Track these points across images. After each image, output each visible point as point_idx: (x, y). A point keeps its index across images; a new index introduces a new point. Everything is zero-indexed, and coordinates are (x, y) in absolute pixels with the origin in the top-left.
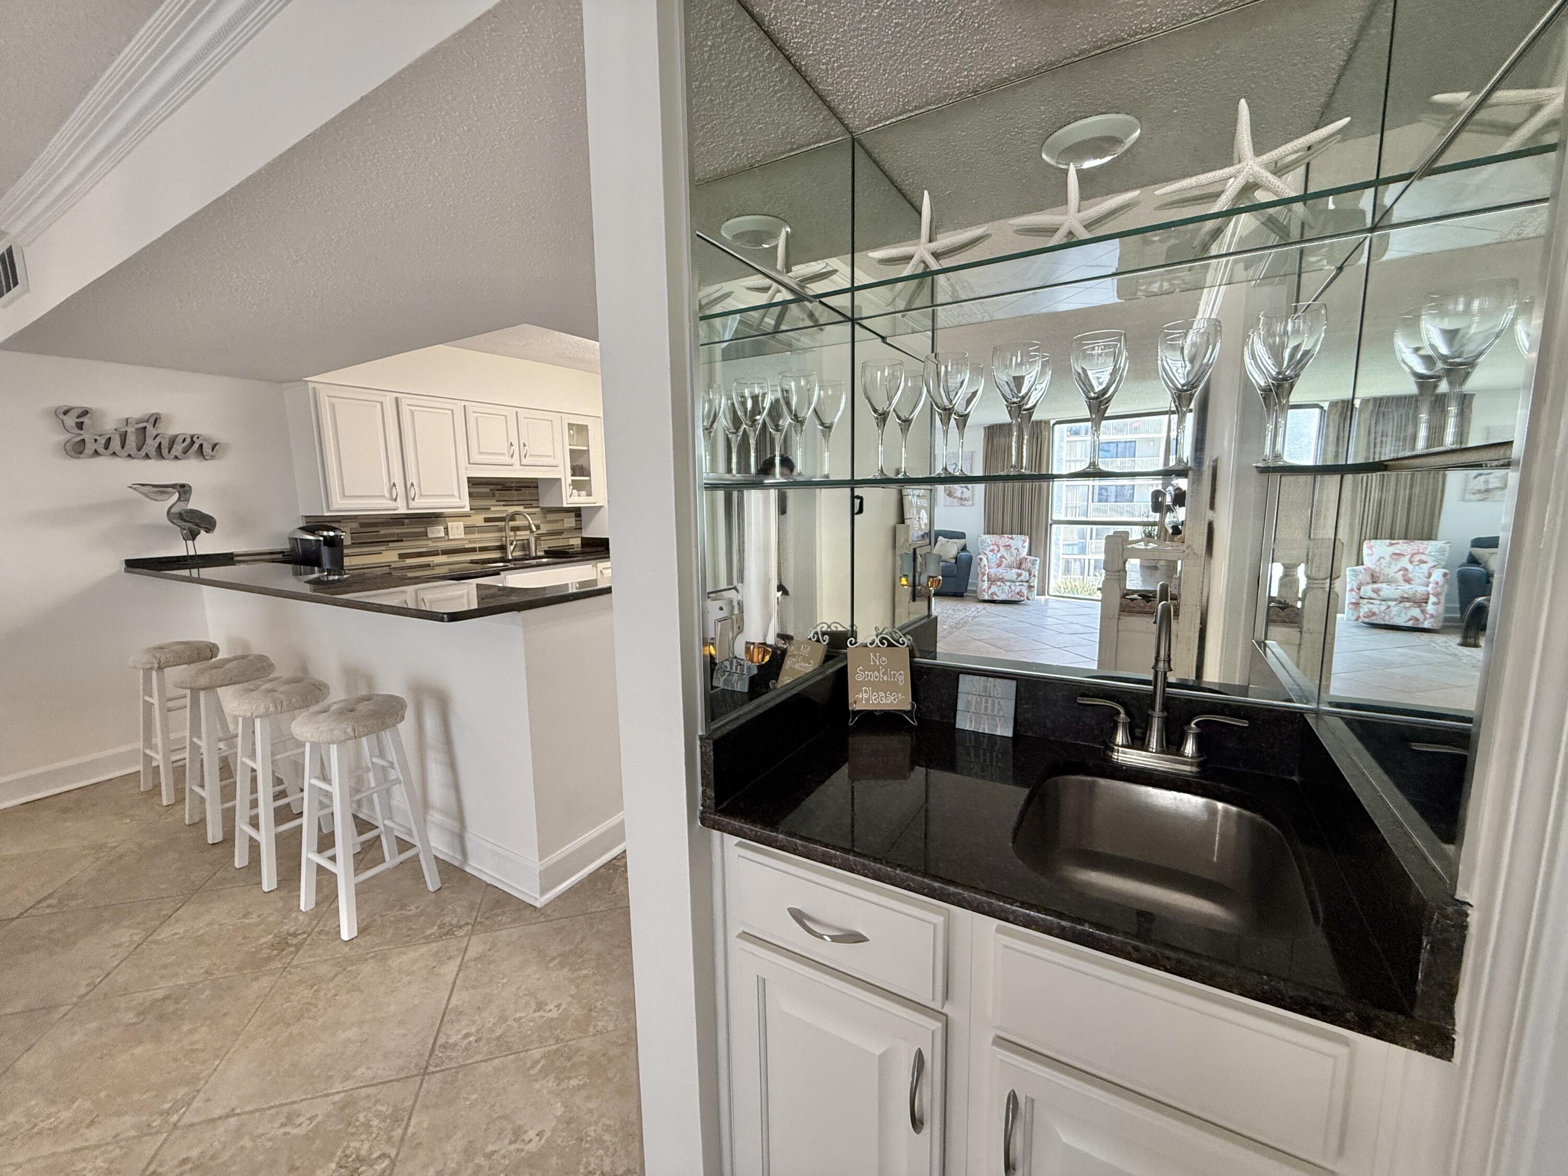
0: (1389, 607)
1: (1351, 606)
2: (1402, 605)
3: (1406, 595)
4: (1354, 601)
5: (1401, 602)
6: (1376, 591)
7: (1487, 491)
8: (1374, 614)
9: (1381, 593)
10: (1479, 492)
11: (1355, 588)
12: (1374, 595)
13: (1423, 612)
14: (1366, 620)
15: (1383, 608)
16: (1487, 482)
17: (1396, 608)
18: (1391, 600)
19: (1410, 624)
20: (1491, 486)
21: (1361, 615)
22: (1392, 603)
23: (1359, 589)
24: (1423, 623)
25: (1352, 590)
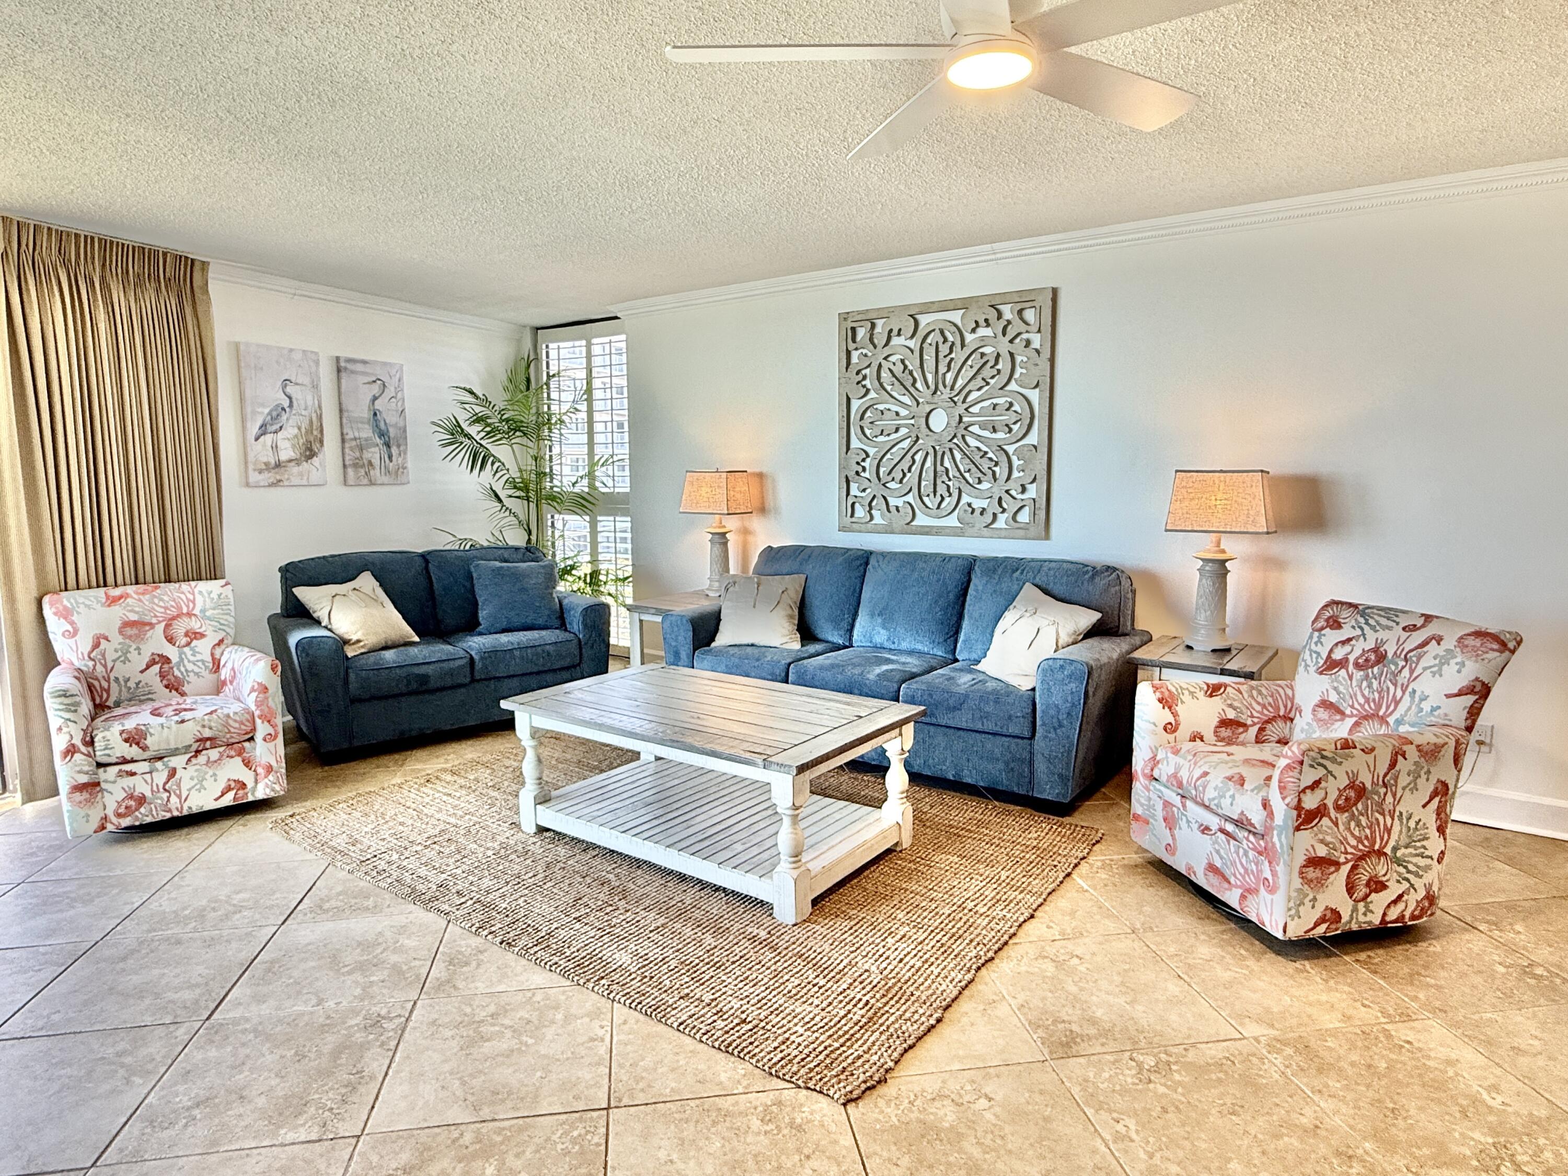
0: (173, 773)
1: (78, 796)
2: (202, 758)
3: (207, 733)
4: (84, 779)
5: (198, 752)
6: (135, 738)
7: (278, 465)
8: (141, 800)
9: (149, 741)
10: (268, 467)
11: (77, 741)
12: (133, 751)
13: (247, 764)
14: (126, 822)
15: (160, 777)
16: (275, 448)
17: (191, 770)
18: (175, 752)
19: (228, 800)
20: (284, 456)
21: (110, 812)
22: (177, 762)
23: (91, 743)
24: (254, 789)
25: (71, 751)
